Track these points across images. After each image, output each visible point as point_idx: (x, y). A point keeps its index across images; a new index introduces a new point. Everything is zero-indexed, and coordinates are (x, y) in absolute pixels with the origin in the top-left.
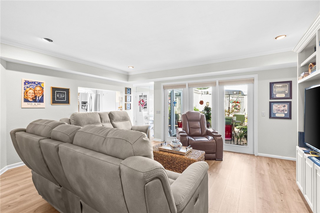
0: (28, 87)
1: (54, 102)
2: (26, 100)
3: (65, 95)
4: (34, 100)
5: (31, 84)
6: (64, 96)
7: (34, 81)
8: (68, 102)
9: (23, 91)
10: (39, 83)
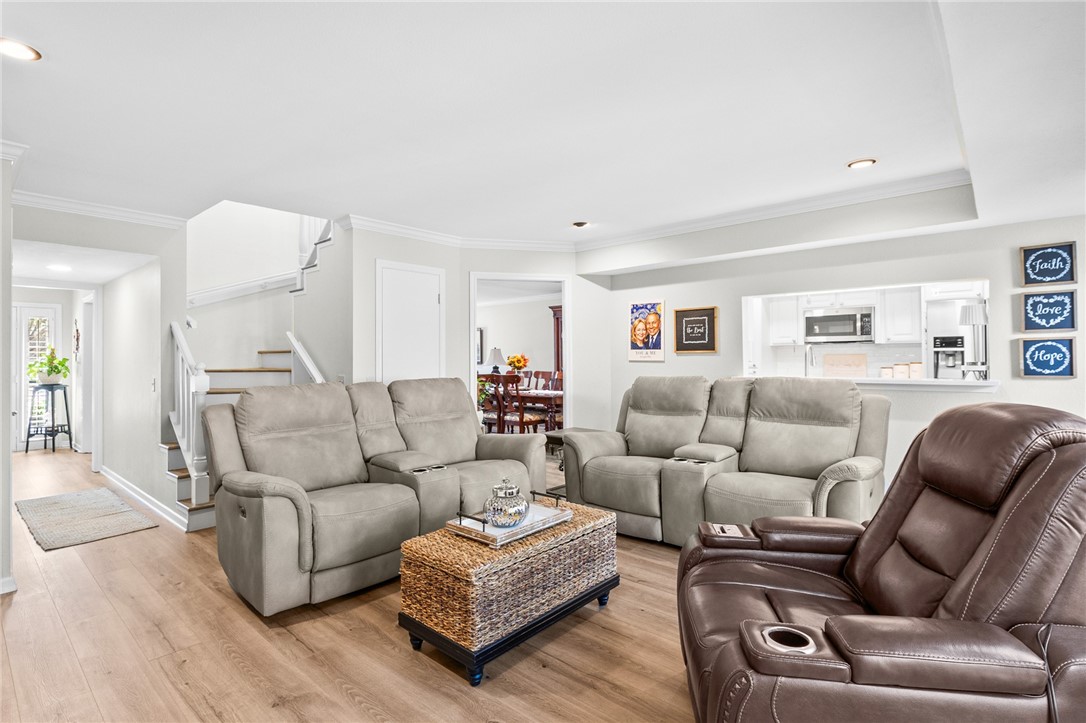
0: (636, 318)
1: (681, 347)
2: (634, 346)
3: (704, 326)
4: (646, 346)
5: (640, 311)
6: (702, 331)
7: (645, 303)
8: (710, 346)
9: (630, 326)
10: (654, 306)
